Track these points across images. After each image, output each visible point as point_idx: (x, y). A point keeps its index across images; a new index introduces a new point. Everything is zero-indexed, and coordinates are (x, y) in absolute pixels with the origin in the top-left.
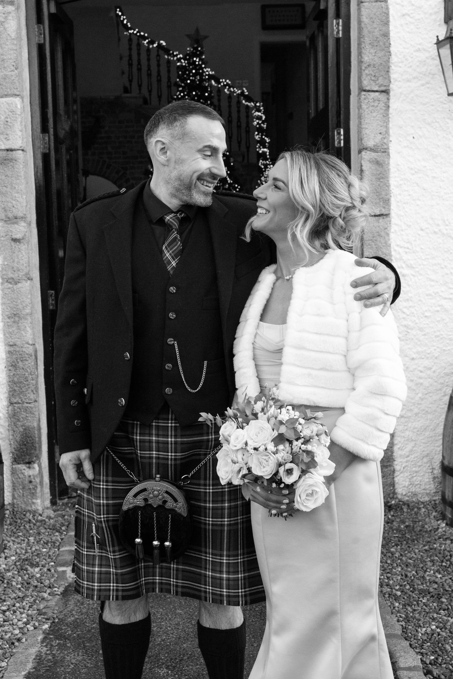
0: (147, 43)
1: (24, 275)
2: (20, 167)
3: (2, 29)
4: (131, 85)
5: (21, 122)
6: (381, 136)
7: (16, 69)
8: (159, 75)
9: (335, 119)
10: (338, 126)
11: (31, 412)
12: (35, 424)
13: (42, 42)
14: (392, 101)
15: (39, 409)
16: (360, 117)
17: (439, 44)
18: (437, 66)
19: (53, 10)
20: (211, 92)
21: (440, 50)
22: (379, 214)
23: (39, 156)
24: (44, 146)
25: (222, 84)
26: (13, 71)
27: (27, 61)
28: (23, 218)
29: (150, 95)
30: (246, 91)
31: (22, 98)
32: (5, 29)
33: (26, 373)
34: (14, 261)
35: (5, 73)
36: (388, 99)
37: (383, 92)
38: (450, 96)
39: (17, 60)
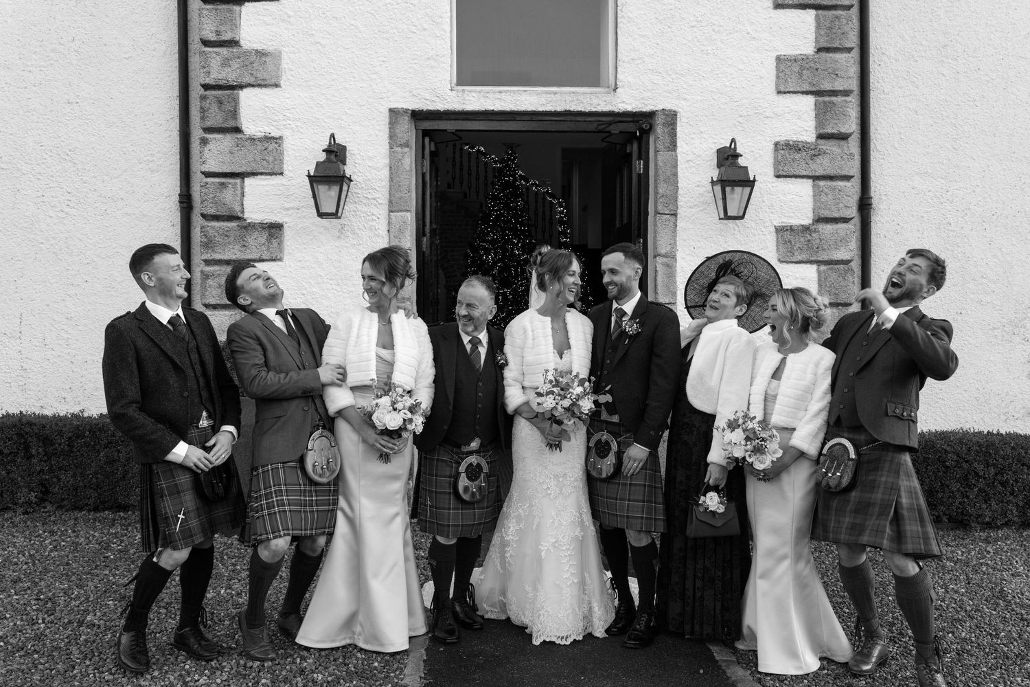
0: (469, 148)
3: (400, 164)
4: (454, 182)
5: (410, 230)
6: (670, 247)
7: (407, 192)
8: (478, 174)
9: (636, 231)
10: (639, 236)
13: (425, 171)
14: (678, 221)
16: (655, 232)
17: (713, 182)
18: (711, 197)
19: (433, 149)
20: (522, 190)
21: (714, 188)
25: (530, 183)
26: (405, 194)
27: (415, 186)
28: (409, 299)
30: (550, 189)
31: (411, 213)
32: (402, 164)
35: (401, 195)
36: (676, 220)
37: (672, 215)
38: (720, 219)
39: (409, 186)
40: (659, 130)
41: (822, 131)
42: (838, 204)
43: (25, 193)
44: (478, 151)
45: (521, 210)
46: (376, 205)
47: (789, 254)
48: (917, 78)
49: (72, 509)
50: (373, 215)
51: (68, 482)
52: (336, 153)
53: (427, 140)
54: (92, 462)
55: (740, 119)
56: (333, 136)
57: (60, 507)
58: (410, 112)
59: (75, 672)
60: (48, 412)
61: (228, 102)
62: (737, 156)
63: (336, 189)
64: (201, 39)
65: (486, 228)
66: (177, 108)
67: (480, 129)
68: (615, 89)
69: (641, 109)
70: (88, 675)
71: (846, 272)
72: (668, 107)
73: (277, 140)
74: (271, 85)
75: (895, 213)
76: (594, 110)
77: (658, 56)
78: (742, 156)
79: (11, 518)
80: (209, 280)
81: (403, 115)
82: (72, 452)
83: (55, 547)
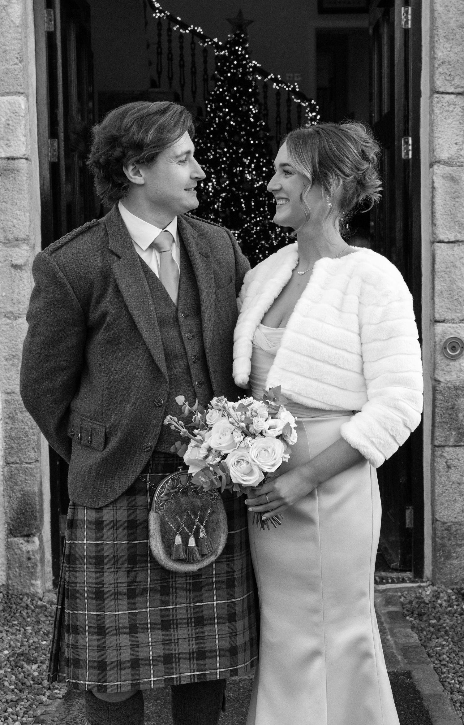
1: (25, 308)
2: (23, 178)
3: (5, 14)
4: (159, 77)
5: (25, 125)
7: (20, 62)
8: (193, 66)
9: (402, 125)
10: (406, 134)
11: (31, 474)
12: (36, 489)
13: (52, 29)
15: (40, 470)
20: (256, 87)
22: (453, 240)
23: (46, 166)
24: (53, 154)
25: (269, 77)
26: (15, 64)
27: (34, 53)
28: (26, 240)
29: (183, 90)
30: (297, 86)
31: (27, 97)
33: (26, 427)
34: (13, 292)
35: (7, 66)
37: (458, 94)
39: (21, 51)
44: (194, 31)
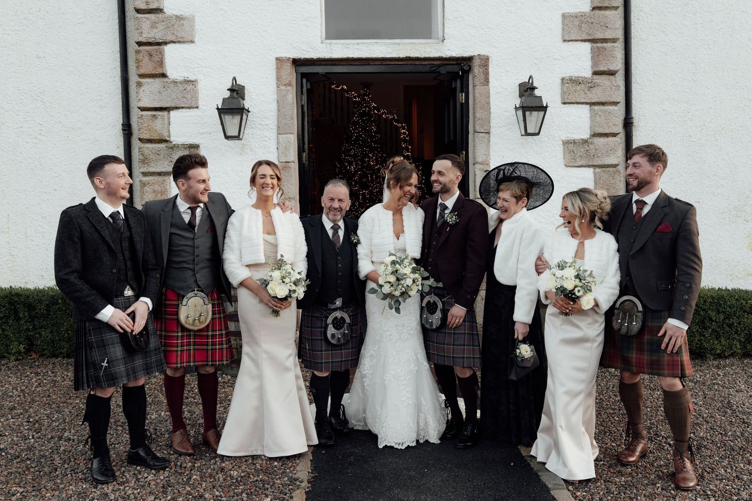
0: (335, 87)
2: (292, 171)
4: (324, 112)
5: (293, 147)
6: (485, 157)
7: (292, 120)
8: (342, 106)
9: (460, 146)
10: (462, 149)
13: (303, 104)
14: (491, 138)
16: (474, 146)
17: (516, 108)
18: (515, 120)
19: (309, 87)
20: (375, 117)
21: (517, 112)
25: (381, 112)
26: (290, 120)
27: (296, 115)
28: (293, 198)
29: (336, 118)
30: (396, 116)
31: (294, 134)
32: (286, 99)
35: (286, 121)
36: (489, 137)
37: (487, 133)
38: (522, 135)
39: (292, 115)
40: (476, 70)
41: (596, 69)
42: (608, 123)
43: (8, 125)
44: (342, 88)
45: (374, 132)
46: (267, 130)
47: (572, 161)
48: (666, 28)
49: (51, 357)
50: (266, 137)
51: (47, 337)
52: (237, 91)
53: (304, 81)
54: (65, 322)
55: (536, 61)
56: (234, 79)
57: (42, 355)
58: (291, 60)
59: (57, 473)
60: (31, 286)
61: (156, 55)
62: (533, 88)
63: (238, 118)
64: (135, 8)
65: (350, 147)
66: (119, 59)
67: (344, 71)
68: (443, 40)
69: (462, 55)
70: (67, 475)
71: (615, 173)
72: (482, 53)
73: (193, 82)
74: (188, 42)
75: (651, 129)
76: (427, 56)
77: (474, 15)
78: (537, 88)
79: (6, 364)
80: (146, 187)
81: (286, 62)
82: (49, 315)
83: (39, 384)
